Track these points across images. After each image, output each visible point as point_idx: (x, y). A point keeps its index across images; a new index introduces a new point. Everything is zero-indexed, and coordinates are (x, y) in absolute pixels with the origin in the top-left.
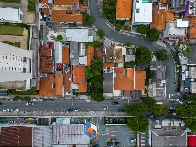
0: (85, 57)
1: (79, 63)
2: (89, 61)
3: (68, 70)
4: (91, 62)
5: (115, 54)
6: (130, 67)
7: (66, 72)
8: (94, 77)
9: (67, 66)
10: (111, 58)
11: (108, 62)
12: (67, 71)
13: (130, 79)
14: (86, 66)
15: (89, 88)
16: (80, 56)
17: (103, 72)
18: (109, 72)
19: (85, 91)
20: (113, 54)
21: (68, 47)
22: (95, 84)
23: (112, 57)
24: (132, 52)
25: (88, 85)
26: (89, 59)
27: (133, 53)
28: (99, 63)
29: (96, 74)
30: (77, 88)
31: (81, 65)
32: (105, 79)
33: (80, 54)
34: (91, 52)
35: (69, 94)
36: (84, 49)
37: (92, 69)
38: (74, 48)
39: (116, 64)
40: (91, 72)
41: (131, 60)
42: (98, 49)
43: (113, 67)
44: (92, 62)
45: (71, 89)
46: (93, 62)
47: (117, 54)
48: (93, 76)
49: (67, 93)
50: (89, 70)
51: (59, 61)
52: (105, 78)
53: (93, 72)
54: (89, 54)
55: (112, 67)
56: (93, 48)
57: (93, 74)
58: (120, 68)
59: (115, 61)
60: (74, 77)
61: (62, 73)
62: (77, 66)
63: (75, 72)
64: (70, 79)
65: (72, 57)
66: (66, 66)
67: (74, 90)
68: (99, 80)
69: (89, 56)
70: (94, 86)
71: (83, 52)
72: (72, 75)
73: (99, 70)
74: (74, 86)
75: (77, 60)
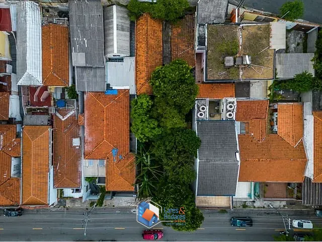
0: (130, 62)
1: (108, 85)
2: (144, 74)
3: (69, 110)
4: (149, 78)
5: (244, 48)
6: (289, 97)
7: (61, 117)
8: (161, 137)
9: (67, 97)
10: (229, 61)
11: (216, 77)
12: (63, 116)
13: (290, 140)
14: (132, 96)
15: (142, 177)
16: (110, 60)
17: (197, 115)
18: (217, 118)
19: (127, 186)
20: (237, 46)
21: (63, 22)
22: (167, 165)
23: (231, 58)
24: (298, 44)
25: (139, 166)
26: (143, 68)
27: (301, 47)
28: (182, 82)
29: (169, 125)
30: (102, 173)
31: (116, 93)
32: (204, 143)
33: (109, 50)
34: (152, 42)
35: (76, 195)
36: (123, 30)
37: (153, 106)
38: (87, 25)
39: (243, 88)
40: (151, 117)
41: (300, 72)
42: (175, 32)
43: (234, 100)
44: (155, 76)
45: (80, 177)
46: (157, 77)
47: (250, 47)
48: (157, 131)
49: (68, 192)
50: (141, 111)
51: (30, 77)
52: (205, 140)
53: (158, 118)
54: (142, 48)
55: (230, 100)
56: (158, 27)
57: (159, 126)
58: (254, 102)
59: (242, 76)
60: (90, 134)
61: (46, 122)
62: (98, 94)
63: (91, 116)
64: (76, 142)
65: (79, 59)
66: (63, 95)
67: (90, 180)
68: (181, 148)
69: (143, 59)
70: (161, 169)
71: (118, 41)
72: (84, 128)
73: (179, 108)
74: (90, 168)
75: (98, 72)
